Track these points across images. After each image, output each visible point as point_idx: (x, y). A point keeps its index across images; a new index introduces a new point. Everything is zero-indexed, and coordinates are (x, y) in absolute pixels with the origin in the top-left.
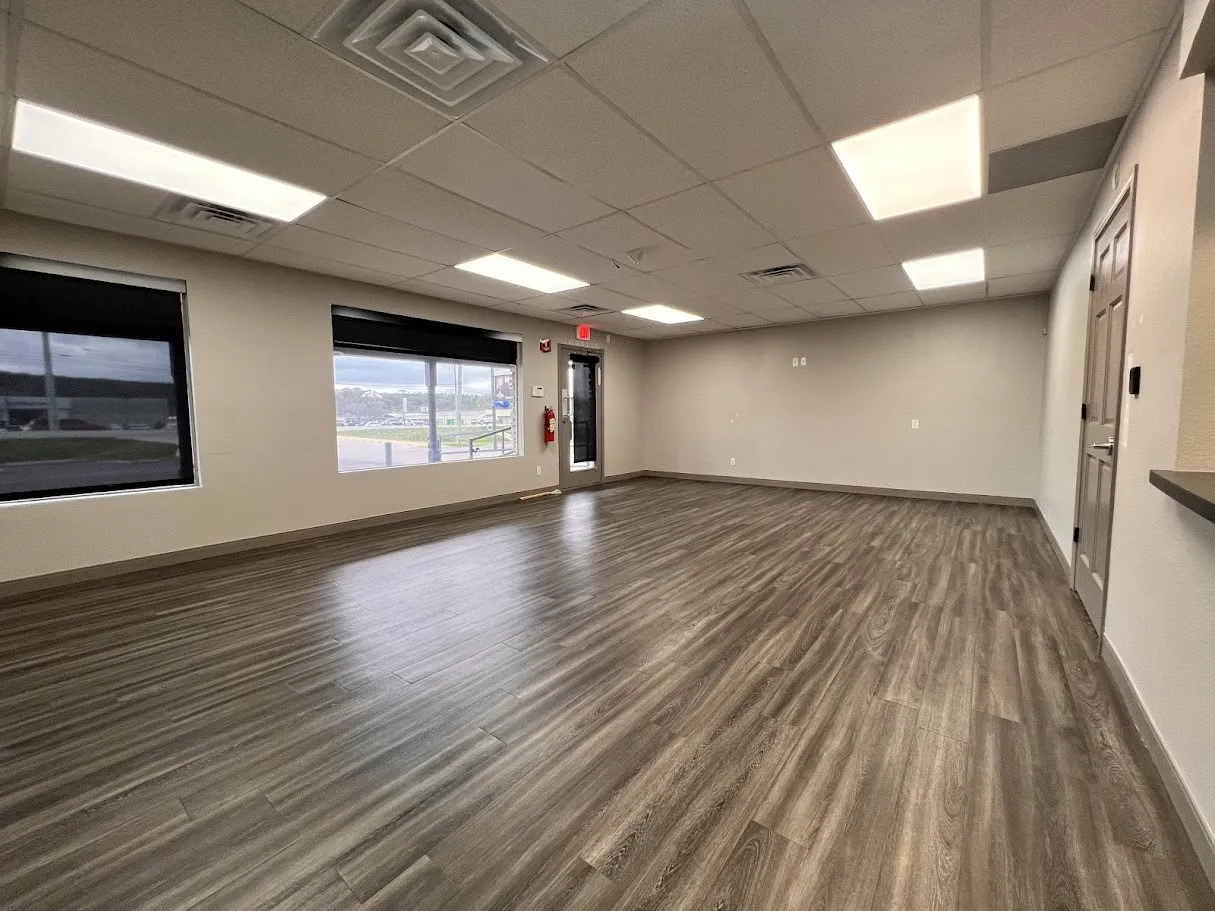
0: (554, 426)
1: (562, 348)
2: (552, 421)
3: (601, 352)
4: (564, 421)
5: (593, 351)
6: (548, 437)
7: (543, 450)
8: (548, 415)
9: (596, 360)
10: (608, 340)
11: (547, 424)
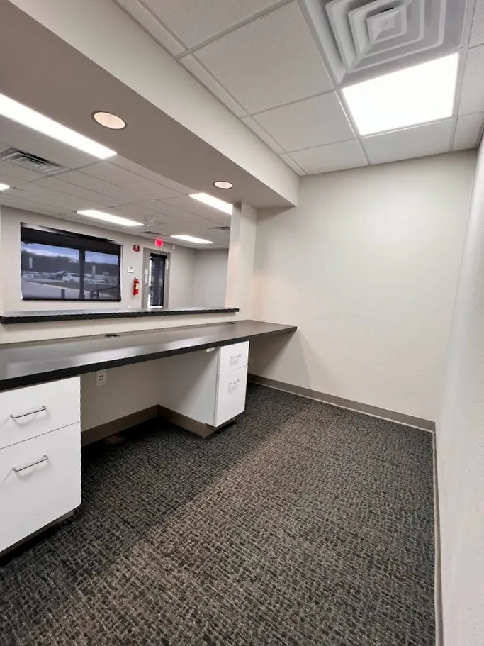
0: (139, 287)
1: (145, 250)
2: (137, 284)
3: (169, 254)
4: (144, 285)
5: (164, 252)
6: (135, 292)
7: (132, 298)
8: (136, 282)
9: (166, 257)
10: (174, 248)
11: (135, 286)
